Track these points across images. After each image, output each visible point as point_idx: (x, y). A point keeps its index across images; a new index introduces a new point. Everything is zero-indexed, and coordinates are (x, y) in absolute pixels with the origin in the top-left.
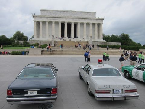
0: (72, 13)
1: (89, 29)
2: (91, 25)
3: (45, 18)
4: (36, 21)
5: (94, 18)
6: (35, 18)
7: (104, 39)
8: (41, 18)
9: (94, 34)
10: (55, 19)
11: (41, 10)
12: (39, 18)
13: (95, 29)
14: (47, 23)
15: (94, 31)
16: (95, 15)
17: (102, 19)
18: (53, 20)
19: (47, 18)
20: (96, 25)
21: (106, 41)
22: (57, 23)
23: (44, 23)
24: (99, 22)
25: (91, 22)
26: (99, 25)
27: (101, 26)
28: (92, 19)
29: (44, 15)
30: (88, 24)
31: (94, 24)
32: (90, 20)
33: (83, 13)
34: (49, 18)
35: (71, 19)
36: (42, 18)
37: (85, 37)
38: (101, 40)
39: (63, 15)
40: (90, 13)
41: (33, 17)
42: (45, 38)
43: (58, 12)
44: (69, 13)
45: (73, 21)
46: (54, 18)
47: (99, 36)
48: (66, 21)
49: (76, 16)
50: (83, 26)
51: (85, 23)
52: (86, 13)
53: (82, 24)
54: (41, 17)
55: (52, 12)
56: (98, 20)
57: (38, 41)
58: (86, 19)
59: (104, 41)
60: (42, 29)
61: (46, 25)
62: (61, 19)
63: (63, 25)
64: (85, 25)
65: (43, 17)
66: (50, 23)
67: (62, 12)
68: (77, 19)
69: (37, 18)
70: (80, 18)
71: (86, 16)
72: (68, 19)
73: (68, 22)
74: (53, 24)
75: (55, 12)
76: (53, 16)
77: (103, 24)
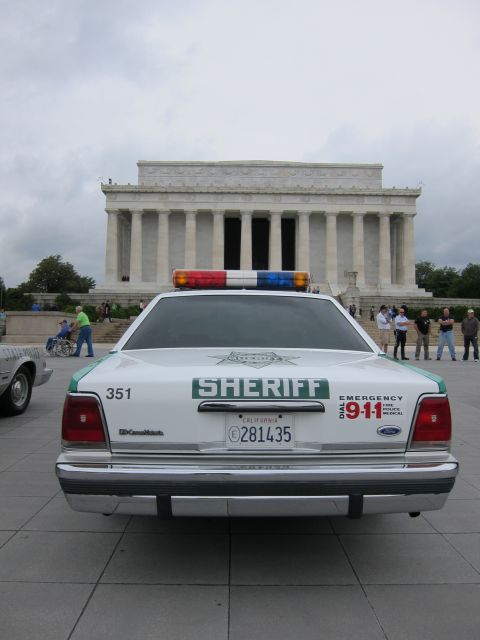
0: (276, 171)
1: (351, 240)
2: (359, 225)
3: (156, 198)
4: (114, 212)
5: (373, 188)
6: (113, 196)
7: (421, 284)
8: (137, 196)
9: (377, 264)
10: (198, 198)
11: (140, 165)
12: (129, 197)
13: (378, 238)
14: (163, 220)
15: (376, 248)
16: (380, 177)
17: (412, 196)
18: (190, 206)
19: (165, 196)
20: (385, 224)
21: (430, 294)
22: (204, 217)
23: (150, 216)
24: (396, 207)
25: (359, 208)
26: (397, 220)
27: (407, 226)
28: (364, 195)
29: (150, 183)
30: (345, 219)
31: (372, 219)
32: (355, 200)
33: (324, 171)
34: (171, 198)
35: (270, 199)
36: (143, 198)
38: (409, 289)
39: (231, 182)
40: (355, 171)
41: (105, 192)
42: (155, 281)
43: (213, 170)
44: (260, 171)
45: (276, 208)
46: (192, 197)
47: (397, 274)
48: (247, 207)
49: (291, 183)
50: (325, 229)
51: (332, 214)
52: (339, 171)
53: (318, 219)
54: (139, 193)
55: (190, 169)
56: (394, 201)
57: (117, 296)
58: (336, 195)
59: (423, 293)
60: (144, 246)
61: (157, 228)
62: (226, 198)
63: (232, 224)
64: (332, 223)
65: (146, 192)
66: (177, 217)
67: (229, 170)
68: (297, 199)
69: (120, 197)
70: (309, 194)
71: (335, 184)
72: (255, 198)
73: (255, 213)
74: (191, 223)
75: (197, 170)
76: (191, 188)
77: (414, 215)
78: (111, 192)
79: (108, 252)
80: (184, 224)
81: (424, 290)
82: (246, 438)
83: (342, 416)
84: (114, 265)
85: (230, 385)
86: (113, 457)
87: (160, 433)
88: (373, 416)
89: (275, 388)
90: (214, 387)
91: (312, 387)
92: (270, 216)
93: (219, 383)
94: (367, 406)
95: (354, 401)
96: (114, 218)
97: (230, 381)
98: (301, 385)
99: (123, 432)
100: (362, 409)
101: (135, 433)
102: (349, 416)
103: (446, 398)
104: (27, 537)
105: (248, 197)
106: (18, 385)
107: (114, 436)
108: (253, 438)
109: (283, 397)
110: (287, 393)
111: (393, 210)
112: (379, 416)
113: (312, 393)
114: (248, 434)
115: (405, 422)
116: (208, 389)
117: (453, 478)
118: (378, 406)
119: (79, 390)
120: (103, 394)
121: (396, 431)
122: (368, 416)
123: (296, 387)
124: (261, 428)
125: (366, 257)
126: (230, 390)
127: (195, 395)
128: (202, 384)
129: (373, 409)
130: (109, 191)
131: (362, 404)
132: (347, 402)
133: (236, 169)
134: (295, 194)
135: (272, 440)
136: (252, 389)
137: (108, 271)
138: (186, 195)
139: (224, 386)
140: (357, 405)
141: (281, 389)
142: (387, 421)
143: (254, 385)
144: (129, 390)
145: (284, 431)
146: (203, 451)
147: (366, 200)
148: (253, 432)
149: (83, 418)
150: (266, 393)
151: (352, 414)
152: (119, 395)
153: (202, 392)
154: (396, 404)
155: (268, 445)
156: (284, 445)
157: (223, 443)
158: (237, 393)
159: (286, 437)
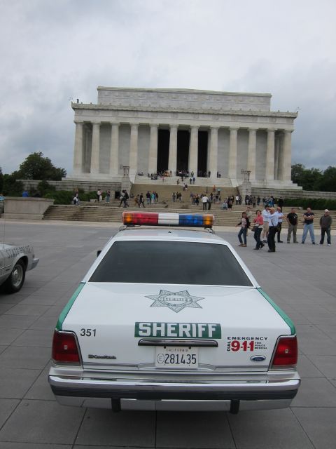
0: (196, 97)
1: (247, 148)
2: (253, 137)
3: (110, 114)
4: (81, 123)
5: (264, 111)
6: (80, 112)
7: (295, 180)
8: (97, 112)
9: (264, 165)
10: (140, 115)
11: (99, 89)
12: (91, 113)
13: (266, 147)
14: (115, 130)
15: (265, 154)
16: (269, 103)
17: (291, 118)
18: (134, 120)
19: (116, 112)
20: (271, 138)
21: (301, 188)
22: (144, 128)
23: (106, 127)
24: (280, 125)
25: (253, 125)
26: (280, 135)
27: (287, 139)
28: (257, 116)
29: (106, 103)
30: (243, 133)
31: (262, 133)
32: (250, 119)
33: (230, 98)
34: (121, 114)
35: (191, 117)
36: (101, 113)
37: (233, 173)
38: (286, 184)
39: (164, 104)
40: (252, 99)
41: (74, 109)
42: (108, 173)
43: (151, 95)
44: (184, 96)
45: (195, 123)
46: (136, 114)
47: (278, 173)
48: (174, 122)
49: (206, 106)
50: (229, 139)
51: (234, 129)
52: (241, 98)
53: (224, 132)
54: (98, 110)
55: (134, 93)
56: (278, 121)
57: (82, 183)
58: (238, 115)
59: (296, 187)
60: (101, 148)
61: (110, 136)
62: (160, 115)
63: (164, 133)
64: (234, 135)
65: (103, 110)
66: (125, 128)
67: (162, 95)
68: (210, 118)
69: (85, 113)
70: (218, 114)
71: (237, 107)
72: (180, 116)
73: (180, 126)
74: (134, 133)
75: (140, 94)
76: (135, 107)
77: (292, 131)
78: (79, 109)
79: (76, 152)
80: (130, 132)
81: (296, 185)
82: (168, 361)
83: (228, 350)
84: (80, 161)
85: (159, 328)
86: (84, 372)
87: (114, 358)
88: (248, 349)
89: (187, 331)
90: (149, 329)
91: (211, 330)
92: (190, 129)
93: (151, 327)
94: (245, 344)
95: (237, 340)
96: (80, 127)
97: (159, 325)
98: (204, 329)
99: (91, 357)
100: (241, 345)
101: (98, 357)
102: (233, 350)
103: (295, 339)
104: (28, 405)
105: (175, 115)
106: (16, 272)
107: (85, 359)
108: (172, 361)
109: (192, 337)
110: (194, 335)
111: (277, 127)
112: (252, 349)
113: (210, 335)
114: (169, 358)
115: (268, 353)
116: (145, 331)
117: (297, 390)
118: (252, 344)
119: (63, 329)
120: (78, 333)
121: (263, 359)
122: (245, 349)
123: (201, 330)
124: (178, 355)
125: (257, 160)
126: (159, 332)
127: (137, 335)
128: (141, 327)
129: (248, 345)
130: (77, 108)
131: (241, 342)
132: (232, 341)
133: (168, 95)
134: (209, 114)
135: (184, 362)
136: (172, 332)
137: (76, 165)
138: (132, 113)
139: (155, 328)
140: (238, 343)
141: (191, 332)
142: (257, 352)
143: (174, 329)
144: (95, 331)
145: (192, 357)
146: (141, 369)
147: (259, 120)
148: (172, 357)
149: (66, 347)
150: (181, 335)
151: (236, 348)
152: (89, 334)
153: (141, 333)
154: (263, 342)
155: (181, 366)
156: (192, 366)
157: (153, 364)
158: (163, 334)
159: (193, 361)
